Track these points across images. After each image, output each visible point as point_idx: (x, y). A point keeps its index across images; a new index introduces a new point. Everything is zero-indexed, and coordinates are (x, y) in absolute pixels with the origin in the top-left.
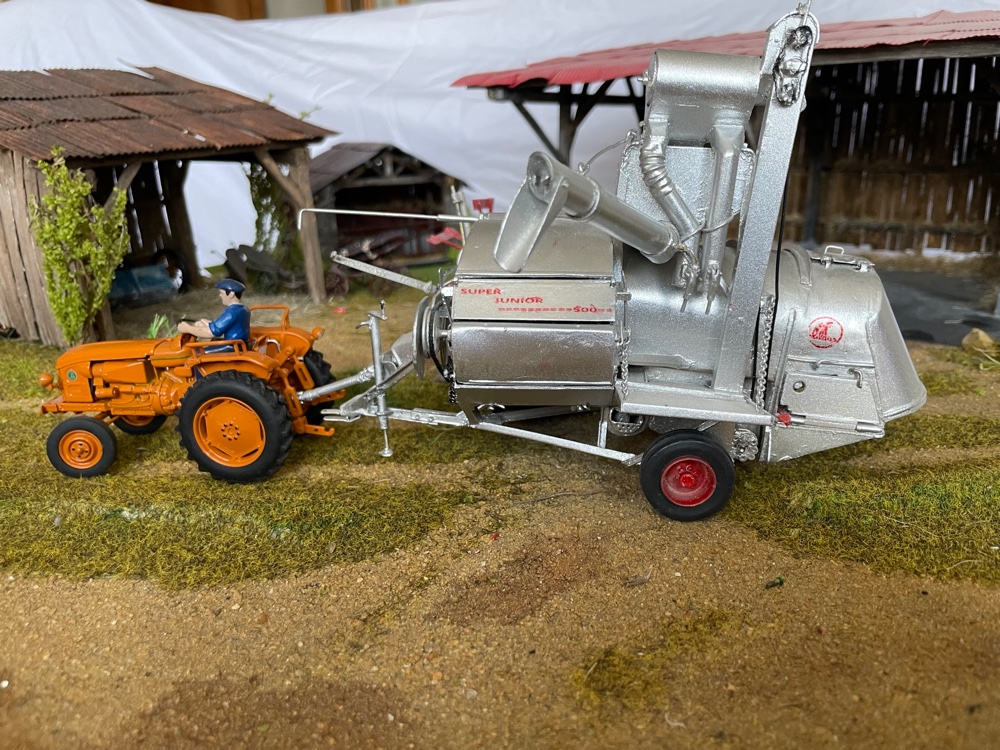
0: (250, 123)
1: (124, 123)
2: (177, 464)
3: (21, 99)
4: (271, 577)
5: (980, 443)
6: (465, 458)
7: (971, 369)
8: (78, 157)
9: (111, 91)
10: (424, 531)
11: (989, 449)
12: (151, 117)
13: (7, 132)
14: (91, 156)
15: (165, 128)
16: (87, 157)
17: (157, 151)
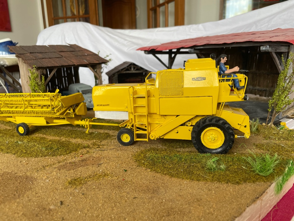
0: (88, 59)
1: (57, 59)
2: (39, 135)
3: (37, 53)
4: (35, 157)
6: (95, 140)
8: (41, 67)
9: (59, 51)
10: (71, 153)
12: (65, 57)
13: (30, 61)
14: (44, 67)
15: (66, 60)
16: (43, 67)
17: (60, 66)
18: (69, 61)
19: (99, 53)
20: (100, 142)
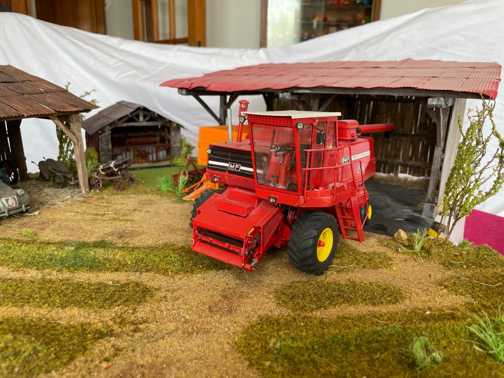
0: (49, 100)
5: (382, 303)
6: (117, 306)
7: (394, 252)
10: (72, 359)
11: (386, 306)
18: (7, 108)
19: (69, 87)
20: (133, 313)
